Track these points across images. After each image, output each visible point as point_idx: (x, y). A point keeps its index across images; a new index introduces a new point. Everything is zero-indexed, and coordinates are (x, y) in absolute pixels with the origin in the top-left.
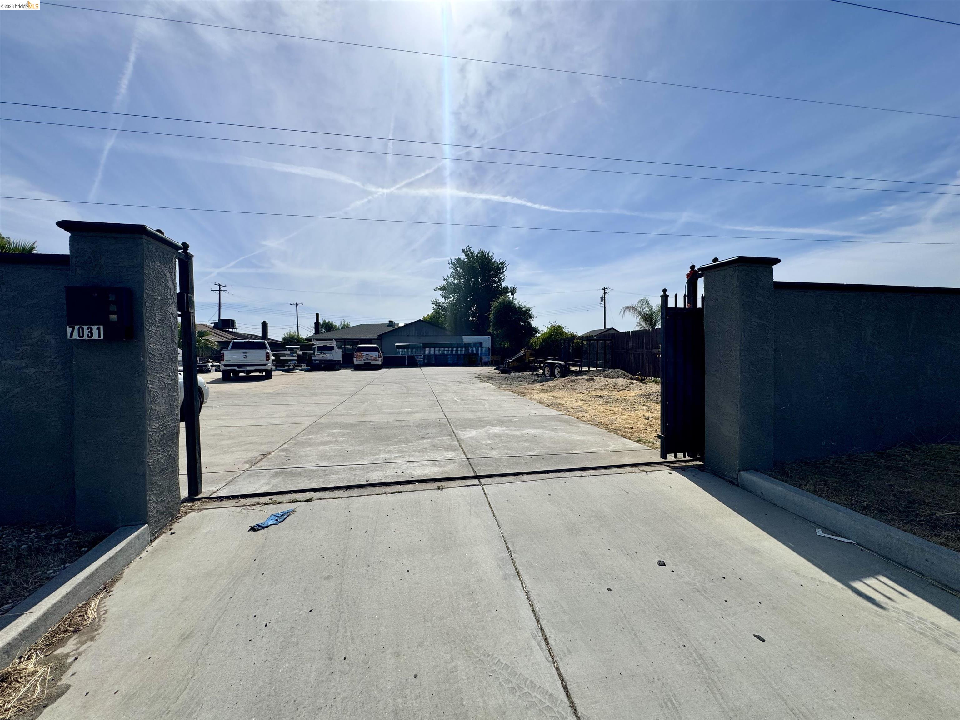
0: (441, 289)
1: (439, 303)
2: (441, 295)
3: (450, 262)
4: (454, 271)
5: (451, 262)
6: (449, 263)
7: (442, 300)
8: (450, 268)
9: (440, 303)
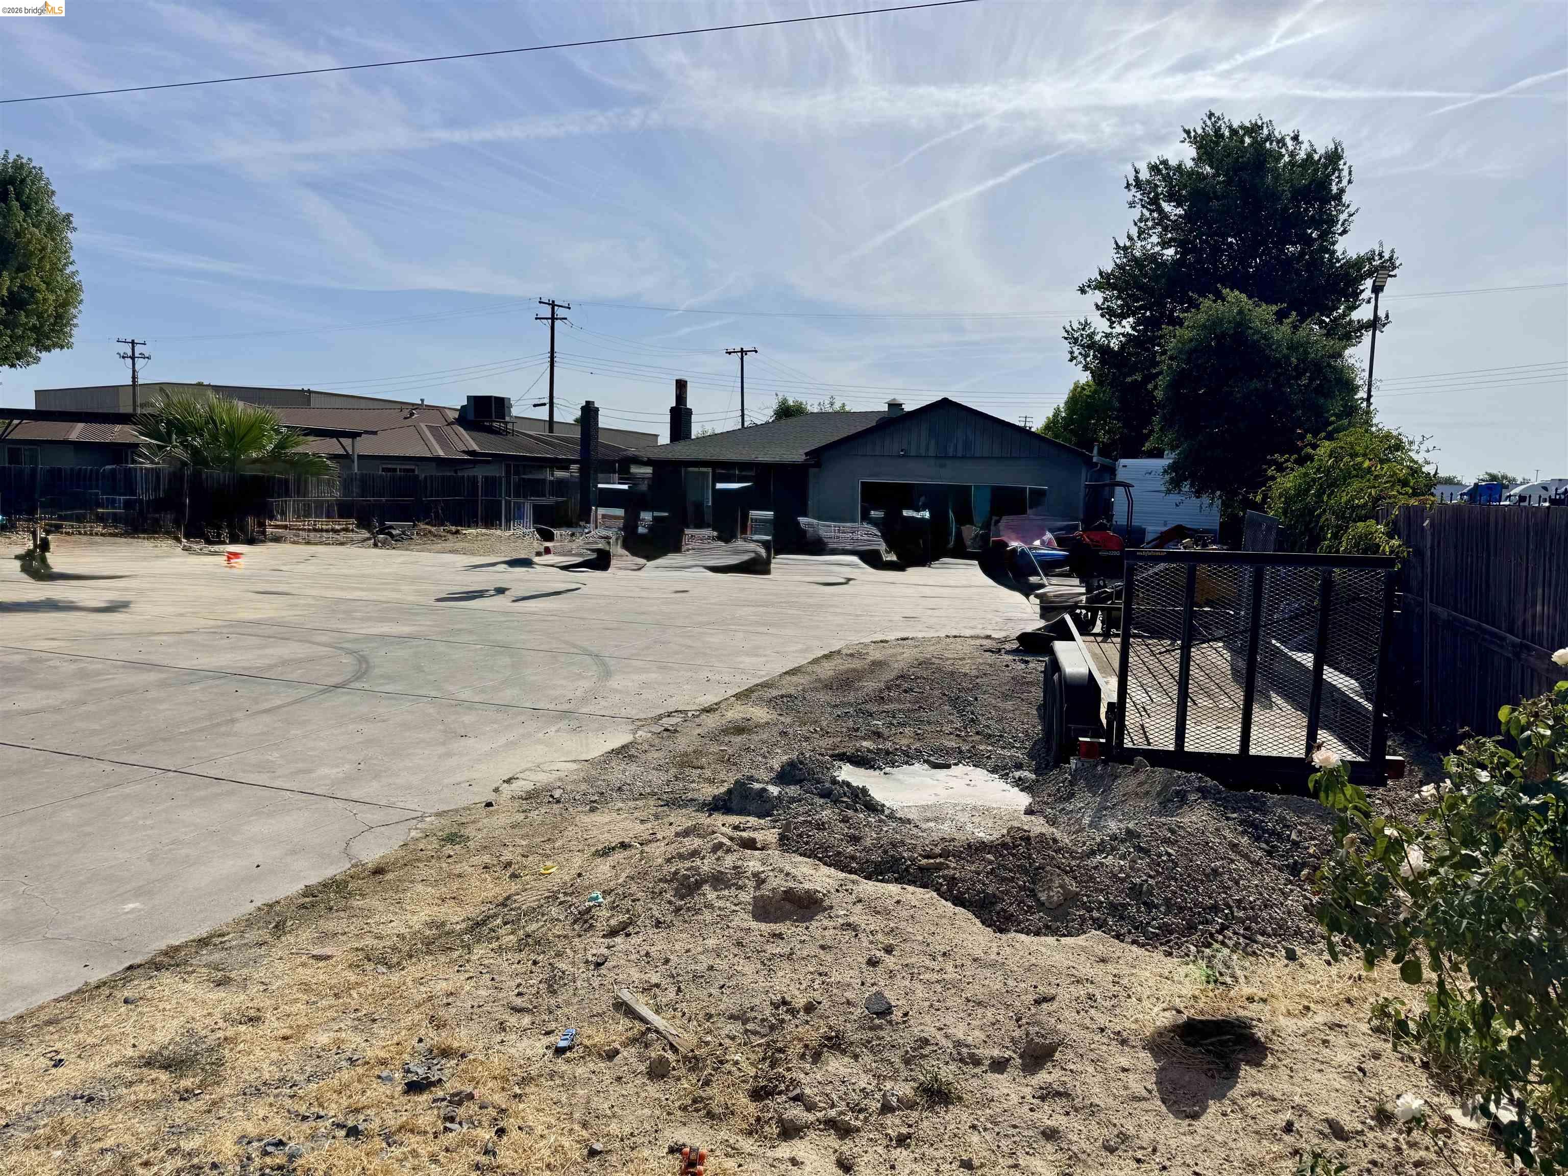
0: (1099, 287)
1: (1091, 336)
2: (1098, 307)
3: (1132, 181)
4: (1147, 213)
5: (1137, 179)
6: (1128, 186)
7: (1100, 325)
8: (1132, 205)
9: (1093, 333)
